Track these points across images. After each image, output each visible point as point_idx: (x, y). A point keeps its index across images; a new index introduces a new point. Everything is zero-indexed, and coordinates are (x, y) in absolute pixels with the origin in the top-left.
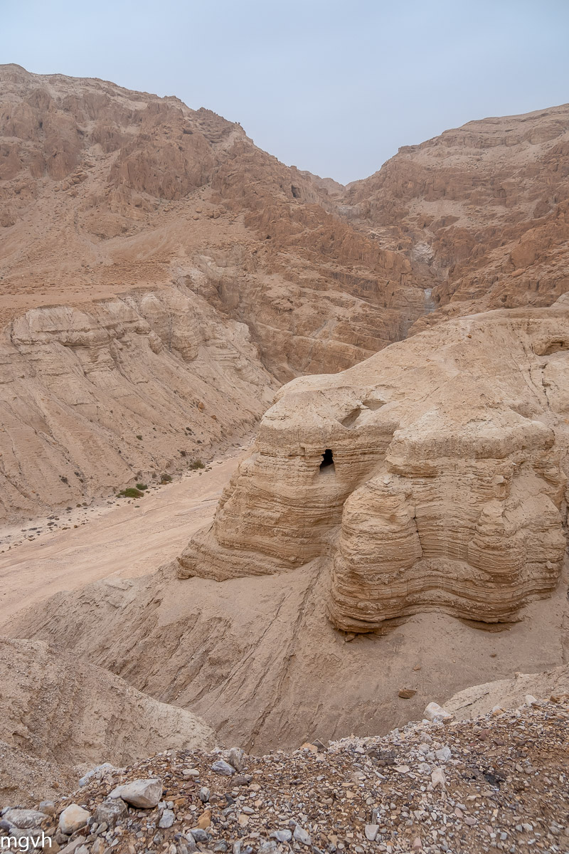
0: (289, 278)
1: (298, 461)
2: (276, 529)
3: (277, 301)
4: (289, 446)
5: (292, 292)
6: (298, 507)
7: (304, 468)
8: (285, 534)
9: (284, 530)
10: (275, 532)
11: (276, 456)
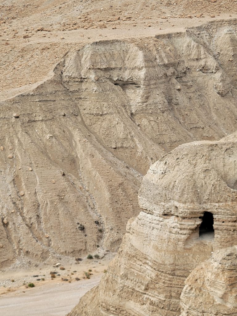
1: (171, 221)
2: (146, 296)
4: (163, 204)
6: (166, 273)
7: (176, 229)
8: (152, 303)
9: (152, 299)
10: (144, 299)
11: (152, 214)
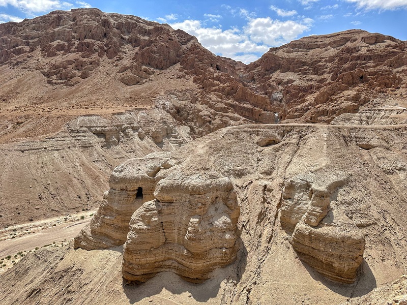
0: (211, 107)
1: (124, 192)
3: (204, 117)
5: (211, 113)
6: (122, 215)
7: (126, 196)
11: (115, 190)
